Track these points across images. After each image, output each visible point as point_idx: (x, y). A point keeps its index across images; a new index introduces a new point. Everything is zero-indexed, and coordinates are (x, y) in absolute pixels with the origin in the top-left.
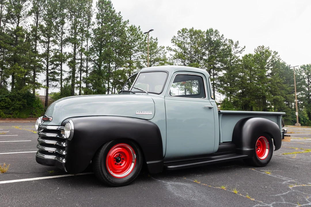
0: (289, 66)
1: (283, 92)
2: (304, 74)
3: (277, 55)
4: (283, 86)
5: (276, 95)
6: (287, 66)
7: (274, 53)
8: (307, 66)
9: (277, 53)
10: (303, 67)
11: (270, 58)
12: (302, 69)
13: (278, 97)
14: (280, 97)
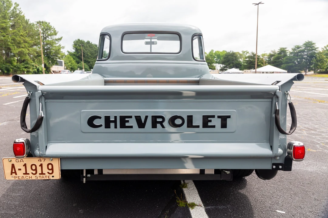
0: (28, 20)
1: (26, 44)
2: (40, 29)
3: (18, 7)
4: (26, 39)
5: (20, 47)
6: (26, 19)
7: (15, 4)
8: (42, 22)
9: (18, 5)
10: (39, 23)
11: (12, 8)
12: (38, 25)
13: (23, 49)
14: (25, 49)
